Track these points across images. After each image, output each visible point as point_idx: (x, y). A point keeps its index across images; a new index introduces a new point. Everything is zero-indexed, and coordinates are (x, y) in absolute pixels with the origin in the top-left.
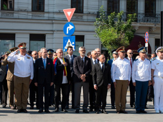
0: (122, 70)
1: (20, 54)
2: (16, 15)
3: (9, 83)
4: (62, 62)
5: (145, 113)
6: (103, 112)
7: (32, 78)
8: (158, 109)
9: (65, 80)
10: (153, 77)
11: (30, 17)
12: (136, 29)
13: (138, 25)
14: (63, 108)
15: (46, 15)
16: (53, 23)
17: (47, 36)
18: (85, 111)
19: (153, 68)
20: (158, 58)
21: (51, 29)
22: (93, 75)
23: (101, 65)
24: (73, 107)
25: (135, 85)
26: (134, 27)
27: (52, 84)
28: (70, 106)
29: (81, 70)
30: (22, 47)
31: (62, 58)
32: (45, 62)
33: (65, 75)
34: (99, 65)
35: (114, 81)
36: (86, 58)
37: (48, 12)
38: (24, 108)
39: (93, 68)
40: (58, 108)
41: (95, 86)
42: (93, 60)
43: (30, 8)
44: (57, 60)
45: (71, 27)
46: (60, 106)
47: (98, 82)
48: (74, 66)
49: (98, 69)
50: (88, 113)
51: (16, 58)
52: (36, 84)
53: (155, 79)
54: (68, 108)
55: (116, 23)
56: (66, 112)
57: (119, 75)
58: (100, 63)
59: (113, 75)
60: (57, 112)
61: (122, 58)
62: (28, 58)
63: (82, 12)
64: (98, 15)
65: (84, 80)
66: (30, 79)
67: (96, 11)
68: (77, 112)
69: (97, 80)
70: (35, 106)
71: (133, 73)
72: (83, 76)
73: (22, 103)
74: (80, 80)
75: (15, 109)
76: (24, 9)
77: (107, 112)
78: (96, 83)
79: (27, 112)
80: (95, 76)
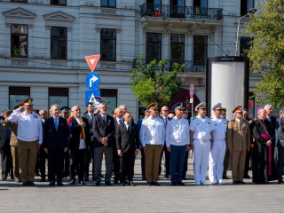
0: (153, 133)
1: (25, 112)
2: (30, 64)
3: (13, 149)
4: (79, 122)
5: (183, 184)
6: (129, 185)
7: (40, 142)
8: (198, 180)
9: (82, 145)
10: (192, 140)
11: (49, 67)
12: (183, 80)
13: (185, 75)
14: (80, 179)
15: (69, 64)
16: (78, 74)
17: (71, 91)
18: (108, 184)
19: (192, 129)
20: (199, 117)
21: (76, 81)
22: (117, 138)
23: (127, 126)
24: (94, 179)
25: (169, 150)
26: (180, 78)
27: (66, 149)
28: (91, 177)
29: (102, 132)
30: (27, 104)
31: (79, 117)
32: (57, 122)
33: (83, 138)
34: (124, 126)
35: (144, 145)
36: (109, 117)
37: (72, 60)
38: (30, 180)
39: (117, 130)
40: (74, 179)
41: (119, 152)
42: (118, 119)
43: (48, 54)
44: (73, 120)
45: (95, 79)
46: (77, 177)
47: (123, 147)
48: (94, 127)
49: (122, 130)
50: (111, 185)
51: (20, 116)
52: (46, 150)
53: (195, 143)
54: (87, 180)
55: (157, 73)
56: (84, 184)
57: (150, 138)
58: (126, 123)
59: (142, 138)
60: (73, 184)
61: (154, 117)
62: (36, 117)
63: (115, 60)
64: (134, 64)
65: (106, 144)
66: (38, 144)
67: (132, 59)
68: (98, 184)
69: (123, 144)
70: (47, 178)
71: (167, 135)
72: (104, 140)
73: (28, 174)
74: (101, 145)
75: (20, 181)
76: (41, 55)
77: (135, 185)
78: (120, 148)
79: (34, 185)
80: (120, 139)
